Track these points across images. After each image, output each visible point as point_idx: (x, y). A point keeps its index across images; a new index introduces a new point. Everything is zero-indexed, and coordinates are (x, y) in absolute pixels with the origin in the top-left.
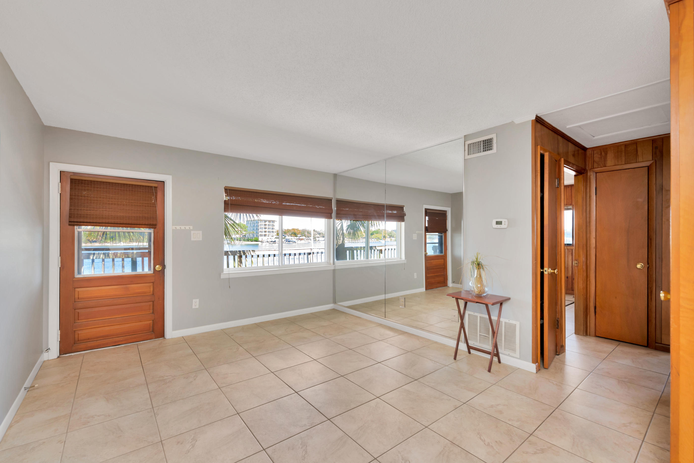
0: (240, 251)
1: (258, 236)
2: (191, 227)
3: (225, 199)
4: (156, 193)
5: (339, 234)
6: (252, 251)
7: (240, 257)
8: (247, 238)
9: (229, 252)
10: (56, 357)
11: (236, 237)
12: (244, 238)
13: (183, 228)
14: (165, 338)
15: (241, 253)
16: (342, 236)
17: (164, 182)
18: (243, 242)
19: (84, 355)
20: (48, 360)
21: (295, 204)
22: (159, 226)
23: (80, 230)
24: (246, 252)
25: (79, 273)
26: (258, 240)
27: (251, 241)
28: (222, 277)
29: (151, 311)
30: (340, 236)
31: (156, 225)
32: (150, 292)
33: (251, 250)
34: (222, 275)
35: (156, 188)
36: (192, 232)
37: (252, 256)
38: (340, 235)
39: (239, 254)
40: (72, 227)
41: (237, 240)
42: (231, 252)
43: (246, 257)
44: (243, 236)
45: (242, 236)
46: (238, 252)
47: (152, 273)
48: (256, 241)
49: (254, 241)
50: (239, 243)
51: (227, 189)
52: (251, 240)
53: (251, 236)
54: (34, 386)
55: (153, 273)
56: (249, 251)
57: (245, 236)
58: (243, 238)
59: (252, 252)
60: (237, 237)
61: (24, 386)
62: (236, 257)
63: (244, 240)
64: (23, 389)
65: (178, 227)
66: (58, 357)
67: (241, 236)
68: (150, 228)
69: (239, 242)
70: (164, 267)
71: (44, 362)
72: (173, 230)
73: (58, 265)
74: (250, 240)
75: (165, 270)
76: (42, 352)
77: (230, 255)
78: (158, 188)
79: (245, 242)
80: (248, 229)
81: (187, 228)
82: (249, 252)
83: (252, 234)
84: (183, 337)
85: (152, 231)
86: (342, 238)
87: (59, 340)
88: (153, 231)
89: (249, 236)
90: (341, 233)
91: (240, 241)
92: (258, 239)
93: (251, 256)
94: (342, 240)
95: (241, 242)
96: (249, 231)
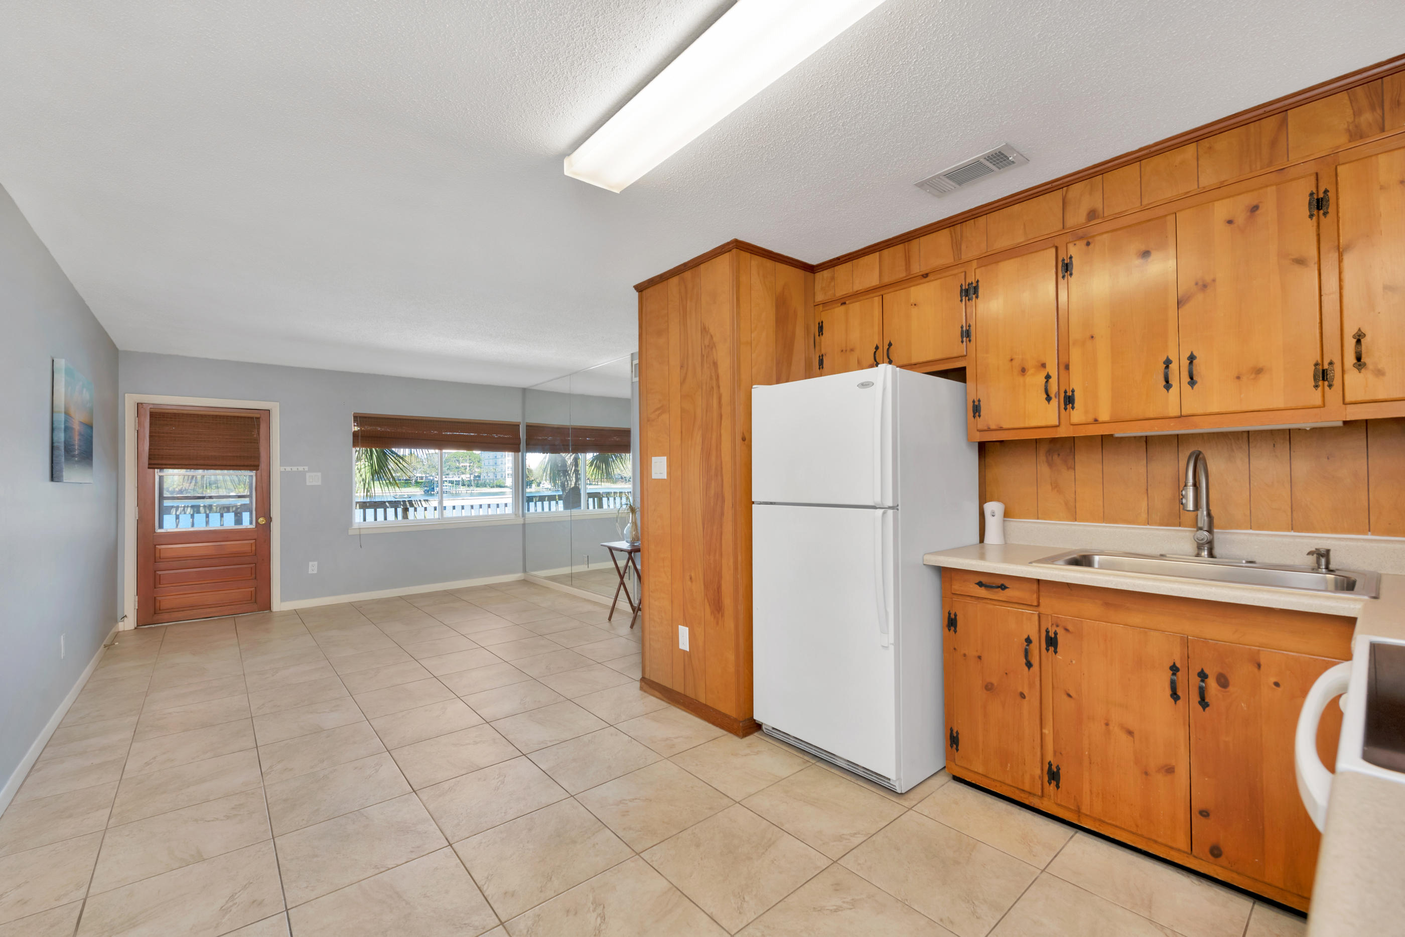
0: (404, 502)
1: (505, 477)
2: (306, 468)
3: (353, 430)
4: (259, 425)
5: (569, 472)
6: (424, 500)
7: (406, 510)
8: (483, 482)
9: (387, 504)
10: (133, 628)
11: (460, 479)
12: (478, 480)
13: (295, 469)
14: (272, 612)
15: (406, 505)
16: (574, 475)
17: (269, 410)
18: (476, 489)
19: (167, 626)
20: (124, 631)
21: (460, 432)
22: (263, 466)
23: (161, 474)
24: (414, 502)
25: (161, 526)
26: (503, 485)
27: (491, 487)
28: (351, 532)
29: (254, 576)
30: (571, 475)
31: (258, 466)
32: (252, 551)
33: (422, 500)
34: (349, 531)
35: (258, 418)
36: (308, 475)
37: (426, 509)
38: (572, 473)
39: (403, 506)
40: (152, 470)
41: (464, 485)
42: (390, 502)
43: (415, 510)
44: (475, 477)
45: (472, 478)
46: (402, 503)
47: (254, 527)
48: (500, 487)
49: (496, 487)
50: (468, 492)
51: (357, 417)
52: (491, 485)
53: (491, 476)
54: (114, 644)
55: (256, 527)
56: (420, 500)
57: (479, 477)
58: (476, 482)
59: (423, 503)
60: (463, 478)
61: (104, 643)
62: (400, 510)
63: (477, 486)
64: (103, 646)
65: (288, 469)
66: (135, 628)
67: (470, 478)
68: (251, 470)
69: (468, 489)
70: (269, 519)
71: (119, 632)
72: (281, 472)
73: (135, 517)
74: (489, 485)
75: (271, 523)
76: (116, 622)
77: (388, 508)
78: (261, 419)
79: (478, 489)
80: (484, 464)
81: (301, 469)
82: (419, 503)
83: (492, 473)
84: (295, 610)
85: (253, 473)
86: (574, 479)
87: (137, 608)
88: (255, 474)
89: (486, 477)
90: (573, 471)
91: (469, 486)
92: (505, 483)
93: (423, 509)
94: (574, 481)
95: (472, 488)
96: (487, 467)
